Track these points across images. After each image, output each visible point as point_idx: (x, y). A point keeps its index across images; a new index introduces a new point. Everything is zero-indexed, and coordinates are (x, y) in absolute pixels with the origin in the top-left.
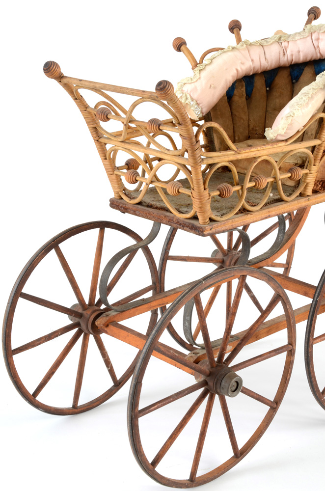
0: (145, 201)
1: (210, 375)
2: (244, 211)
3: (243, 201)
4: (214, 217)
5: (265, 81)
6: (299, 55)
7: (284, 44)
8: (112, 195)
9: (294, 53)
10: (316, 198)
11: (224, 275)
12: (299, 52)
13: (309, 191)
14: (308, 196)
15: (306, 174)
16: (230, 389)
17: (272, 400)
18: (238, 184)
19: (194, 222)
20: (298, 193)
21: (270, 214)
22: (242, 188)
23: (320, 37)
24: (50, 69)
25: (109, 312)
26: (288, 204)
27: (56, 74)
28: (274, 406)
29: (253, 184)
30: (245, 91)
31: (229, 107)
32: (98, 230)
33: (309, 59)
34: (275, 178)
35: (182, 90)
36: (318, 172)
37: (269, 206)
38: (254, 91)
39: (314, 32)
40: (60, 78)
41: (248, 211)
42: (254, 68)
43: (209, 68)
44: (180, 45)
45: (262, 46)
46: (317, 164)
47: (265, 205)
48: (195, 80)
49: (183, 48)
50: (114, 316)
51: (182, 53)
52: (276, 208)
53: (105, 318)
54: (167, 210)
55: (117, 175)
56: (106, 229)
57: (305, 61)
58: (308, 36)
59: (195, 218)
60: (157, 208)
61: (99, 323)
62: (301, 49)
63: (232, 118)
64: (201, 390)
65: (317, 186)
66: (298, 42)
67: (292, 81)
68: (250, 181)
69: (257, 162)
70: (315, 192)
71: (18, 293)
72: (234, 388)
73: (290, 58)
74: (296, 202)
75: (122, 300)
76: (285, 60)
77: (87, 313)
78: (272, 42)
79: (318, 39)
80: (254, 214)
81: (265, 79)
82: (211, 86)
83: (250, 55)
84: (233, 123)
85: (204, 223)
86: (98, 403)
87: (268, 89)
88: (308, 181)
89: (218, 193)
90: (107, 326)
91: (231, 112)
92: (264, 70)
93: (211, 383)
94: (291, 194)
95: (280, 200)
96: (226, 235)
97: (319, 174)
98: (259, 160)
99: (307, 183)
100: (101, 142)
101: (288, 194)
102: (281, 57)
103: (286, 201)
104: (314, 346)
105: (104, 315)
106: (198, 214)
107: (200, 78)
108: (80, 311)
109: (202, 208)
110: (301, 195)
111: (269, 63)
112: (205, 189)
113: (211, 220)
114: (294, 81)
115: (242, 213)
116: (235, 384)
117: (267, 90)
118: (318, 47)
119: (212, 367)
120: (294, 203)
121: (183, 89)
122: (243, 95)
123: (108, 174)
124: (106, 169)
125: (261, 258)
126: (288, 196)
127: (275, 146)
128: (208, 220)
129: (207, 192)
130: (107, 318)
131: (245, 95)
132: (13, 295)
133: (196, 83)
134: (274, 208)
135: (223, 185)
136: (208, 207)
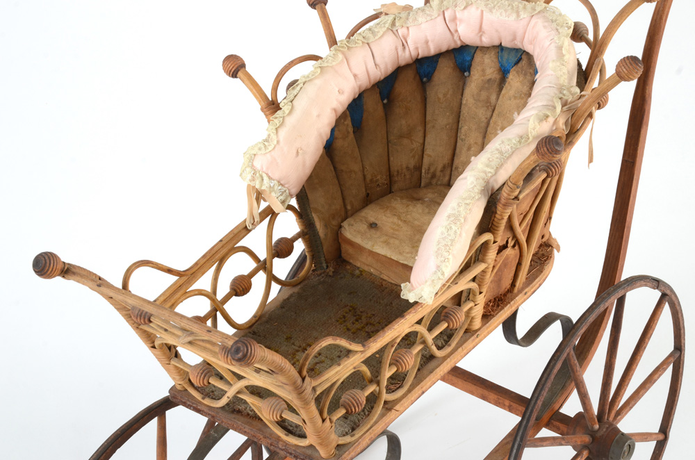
3: (384, 395)
5: (380, 93)
6: (428, 47)
7: (401, 32)
9: (419, 45)
10: (488, 328)
12: (427, 42)
13: (477, 323)
14: (476, 331)
15: (471, 309)
18: (371, 381)
22: (379, 384)
23: (458, 15)
29: (394, 369)
30: (350, 124)
31: (330, 162)
33: (444, 49)
34: (423, 344)
35: (253, 165)
38: (364, 117)
39: (448, 9)
42: (360, 87)
44: (235, 67)
45: (368, 44)
48: (270, 148)
49: (240, 74)
51: (238, 79)
57: (437, 52)
58: (439, 15)
60: (248, 416)
62: (429, 38)
63: (338, 178)
66: (423, 26)
67: (421, 80)
69: (397, 343)
70: (486, 318)
73: (414, 54)
76: (406, 57)
78: (381, 33)
79: (454, 19)
80: (401, 402)
81: (378, 91)
82: (298, 152)
83: (350, 69)
84: (340, 185)
87: (385, 101)
88: (473, 315)
89: (344, 412)
91: (335, 168)
92: (378, 80)
98: (399, 339)
102: (400, 53)
106: (316, 446)
107: (278, 142)
110: (467, 334)
111: (383, 70)
112: (324, 421)
114: (425, 79)
117: (384, 104)
118: (457, 31)
121: (255, 164)
122: (348, 132)
129: (327, 422)
131: (351, 129)
133: (273, 153)
136: (333, 436)
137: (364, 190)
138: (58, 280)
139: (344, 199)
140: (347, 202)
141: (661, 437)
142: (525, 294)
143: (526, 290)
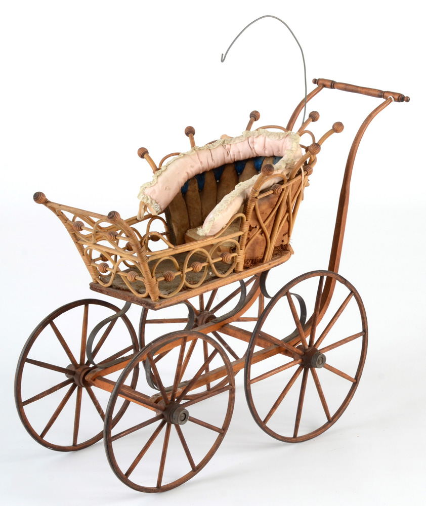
0: (115, 284)
1: (165, 410)
2: (186, 288)
3: (184, 281)
4: (162, 296)
5: (215, 176)
6: (239, 155)
7: (228, 146)
8: (91, 281)
9: (235, 153)
10: (246, 273)
11: (169, 338)
12: (239, 152)
13: (241, 268)
14: (240, 272)
15: (236, 256)
16: (179, 419)
17: (221, 428)
18: (179, 271)
19: (147, 300)
20: (231, 270)
21: (208, 289)
22: (182, 273)
23: (255, 140)
24: (39, 197)
25: (96, 369)
26: (223, 280)
27: (43, 201)
28: (222, 432)
29: (191, 269)
30: (197, 186)
31: (184, 200)
32: (83, 306)
33: (247, 157)
34: (209, 262)
35: (144, 193)
36: (246, 253)
37: (208, 282)
38: (205, 185)
39: (250, 137)
40: (46, 202)
41: (190, 288)
42: (203, 168)
43: (164, 174)
44: (143, 153)
45: (210, 150)
46: (243, 248)
47: (205, 282)
48: (153, 185)
49: (145, 156)
50: (100, 372)
51: (144, 159)
52: (213, 284)
53: (92, 374)
54: (130, 292)
55: (93, 266)
56: (89, 305)
57: (244, 158)
58: (245, 140)
59: (148, 297)
60: (123, 290)
61: (87, 378)
62: (240, 150)
63: (187, 209)
64: (160, 421)
65: (248, 263)
66: (238, 145)
67: (237, 173)
68: (188, 267)
69: (192, 254)
70: (246, 268)
71: (24, 359)
72: (183, 418)
73: (233, 158)
74: (230, 277)
75: (107, 359)
76: (228, 159)
77: (78, 371)
78: (217, 146)
79: (253, 142)
80: (194, 291)
81: (214, 174)
82: (166, 188)
83: (199, 159)
84: (188, 213)
85: (156, 301)
86: (93, 441)
87: (218, 181)
88: (238, 261)
89: (163, 279)
90: (94, 380)
91: (186, 205)
92: (212, 167)
93: (166, 416)
94: (226, 272)
95: (216, 277)
96: (197, 298)
97: (247, 255)
98: (193, 252)
99: (238, 263)
100: (79, 244)
101: (224, 272)
102: (225, 156)
103: (222, 278)
104: (251, 385)
105: (91, 372)
106: (150, 295)
107: (157, 183)
108: (74, 369)
109: (152, 290)
110: (234, 271)
111: (216, 163)
112: (152, 277)
113: (160, 298)
114: (239, 173)
115: (185, 290)
116: (183, 415)
117: (217, 183)
118: (254, 148)
119: (167, 404)
120: (228, 278)
121: (145, 192)
122: (195, 189)
123: (87, 266)
124: (85, 262)
125: (226, 316)
126: (224, 273)
127: (205, 241)
128: (158, 298)
129: (154, 279)
130: (94, 374)
131: (197, 189)
132: (20, 361)
133: (155, 187)
134: (210, 284)
135: (166, 273)
136: (157, 289)
137: (201, 218)
138: (42, 206)
139: (189, 220)
140: (191, 222)
141: (355, 381)
142: (270, 264)
143: (270, 263)
